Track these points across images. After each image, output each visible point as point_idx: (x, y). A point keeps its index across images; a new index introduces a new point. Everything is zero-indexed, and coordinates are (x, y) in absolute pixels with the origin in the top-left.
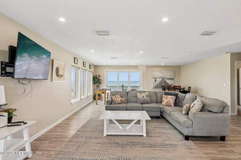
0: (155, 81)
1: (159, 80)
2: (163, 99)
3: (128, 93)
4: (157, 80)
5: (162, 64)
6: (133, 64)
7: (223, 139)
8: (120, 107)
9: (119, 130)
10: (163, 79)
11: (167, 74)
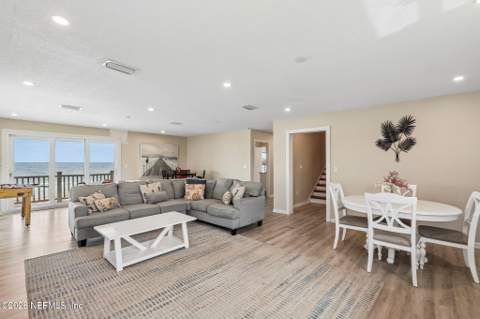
0: (147, 161)
1: (153, 161)
2: (187, 190)
3: (118, 186)
4: (150, 160)
5: (163, 132)
6: (105, 125)
7: (260, 223)
8: (115, 217)
9: (143, 251)
10: (161, 158)
11: (167, 150)
